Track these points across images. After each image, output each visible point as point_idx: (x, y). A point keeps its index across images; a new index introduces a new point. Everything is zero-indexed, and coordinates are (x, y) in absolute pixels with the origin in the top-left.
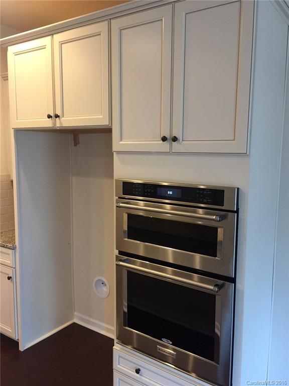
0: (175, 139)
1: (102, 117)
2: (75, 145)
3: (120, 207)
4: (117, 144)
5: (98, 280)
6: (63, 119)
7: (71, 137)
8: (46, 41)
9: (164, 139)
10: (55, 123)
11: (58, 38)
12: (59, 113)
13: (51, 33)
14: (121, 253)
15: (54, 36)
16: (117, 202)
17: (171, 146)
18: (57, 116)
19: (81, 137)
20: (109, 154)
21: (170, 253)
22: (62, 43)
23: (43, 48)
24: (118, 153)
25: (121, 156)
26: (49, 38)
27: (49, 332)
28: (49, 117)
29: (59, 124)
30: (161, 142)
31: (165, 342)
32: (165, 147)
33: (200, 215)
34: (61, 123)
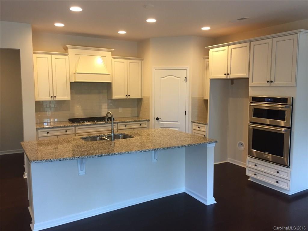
0: (272, 82)
1: (245, 74)
2: (232, 84)
3: (251, 105)
4: (251, 84)
5: (240, 143)
6: (231, 75)
7: (230, 81)
8: (226, 48)
9: (268, 82)
10: (227, 77)
11: (231, 47)
12: (229, 73)
13: (228, 45)
14: (250, 122)
15: (229, 46)
16: (250, 104)
17: (270, 84)
18: (228, 74)
19: (235, 81)
20: (247, 87)
21: (268, 121)
22: (232, 49)
23: (225, 50)
24: (251, 87)
25: (252, 88)
26: (227, 46)
27: (219, 162)
28: (225, 74)
29: (228, 77)
30: (267, 83)
31: (267, 153)
32: (268, 84)
33: (280, 106)
34: (229, 77)
